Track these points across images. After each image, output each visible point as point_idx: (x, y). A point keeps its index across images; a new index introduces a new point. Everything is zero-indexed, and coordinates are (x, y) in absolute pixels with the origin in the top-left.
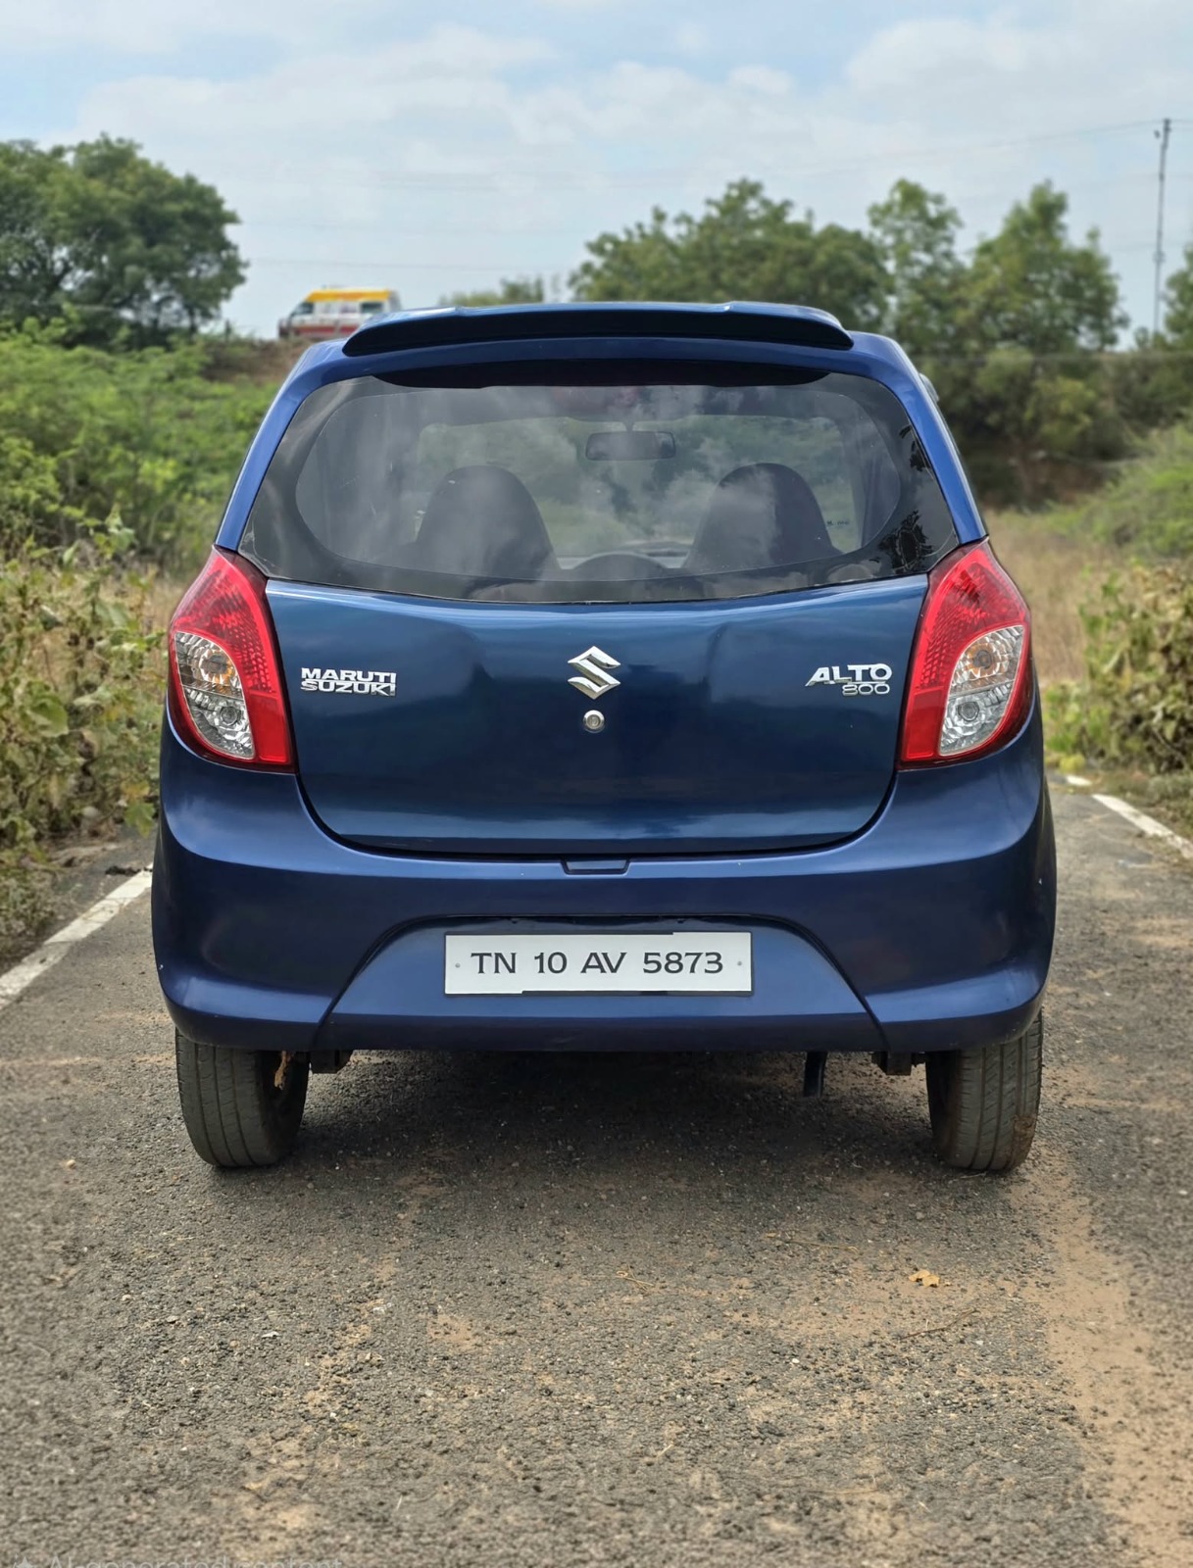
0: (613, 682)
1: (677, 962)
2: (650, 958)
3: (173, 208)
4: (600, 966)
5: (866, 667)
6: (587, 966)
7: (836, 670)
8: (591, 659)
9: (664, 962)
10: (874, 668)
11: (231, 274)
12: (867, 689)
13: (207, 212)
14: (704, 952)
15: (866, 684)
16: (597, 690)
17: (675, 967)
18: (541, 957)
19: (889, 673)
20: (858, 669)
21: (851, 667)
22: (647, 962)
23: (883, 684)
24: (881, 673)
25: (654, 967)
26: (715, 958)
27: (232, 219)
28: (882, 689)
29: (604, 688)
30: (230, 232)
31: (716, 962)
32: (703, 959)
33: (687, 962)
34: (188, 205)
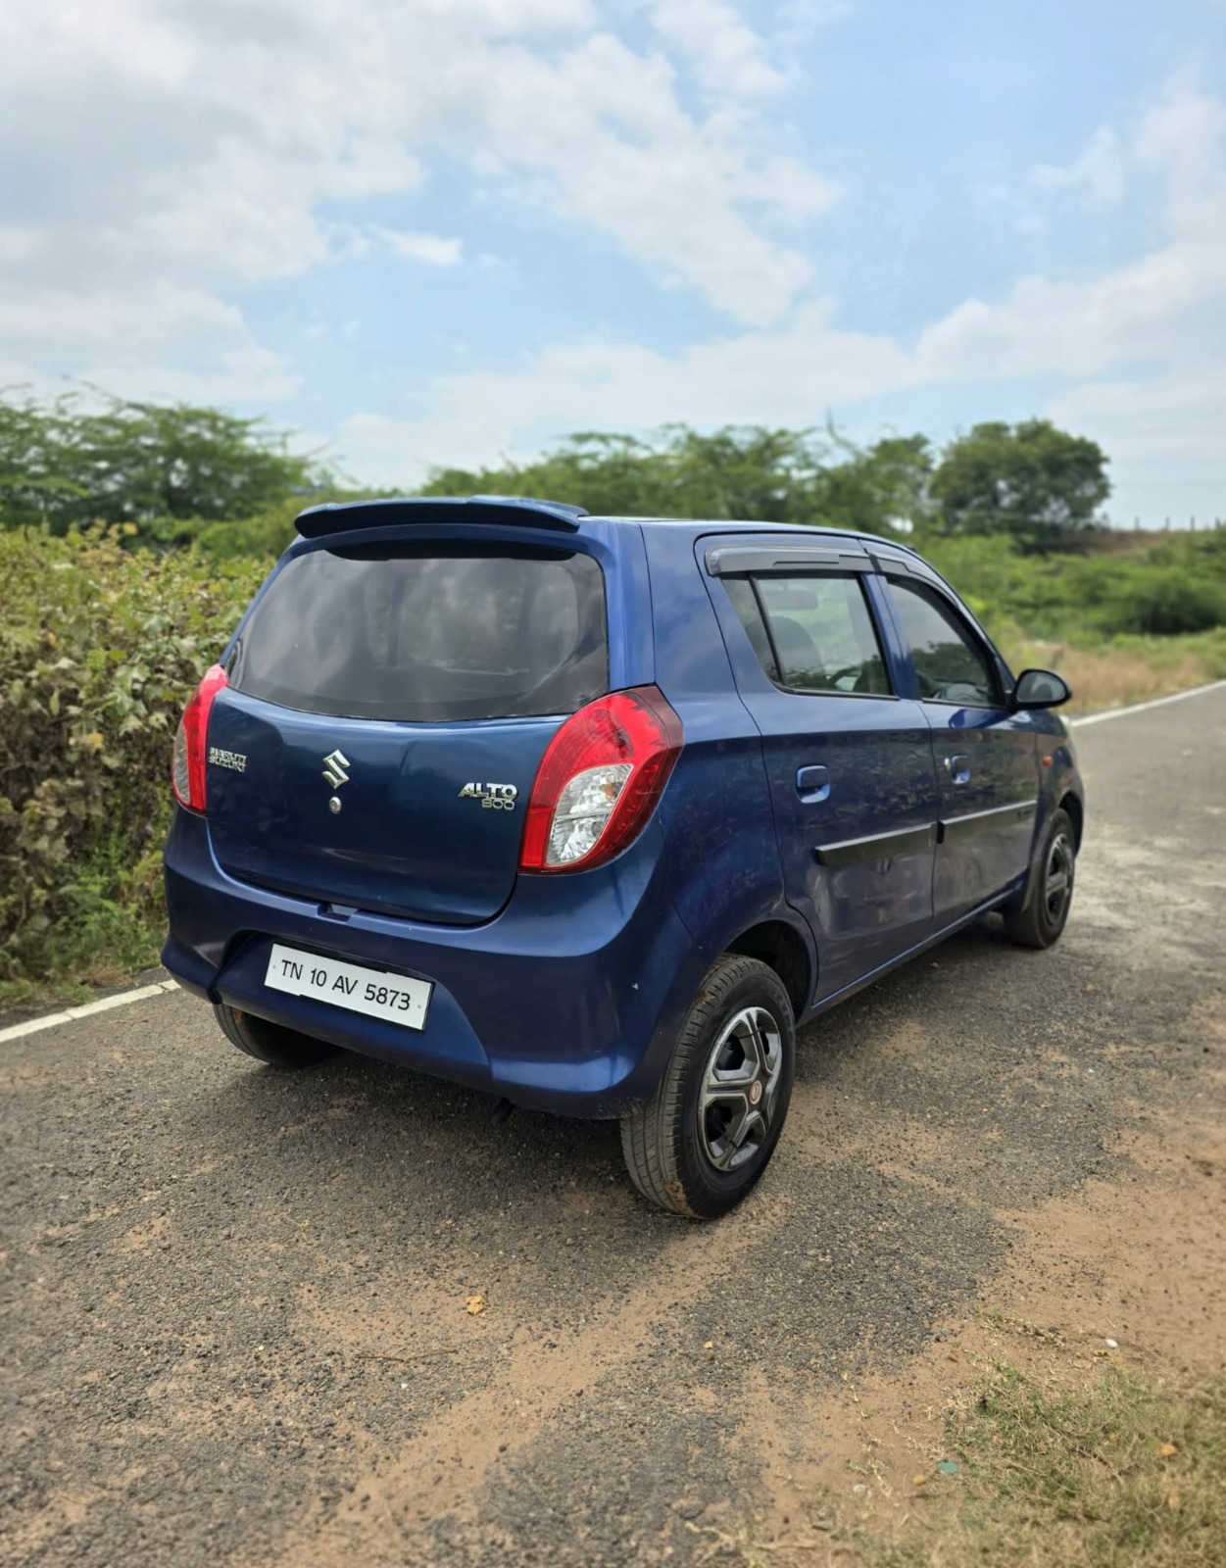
0: (345, 777)
1: (384, 995)
2: (371, 988)
3: (1069, 456)
4: (342, 987)
5: (499, 786)
6: (336, 985)
7: (479, 786)
8: (335, 759)
9: (377, 993)
10: (505, 788)
11: (1103, 491)
12: (498, 804)
13: (1090, 457)
14: (401, 991)
15: (499, 800)
16: (337, 782)
17: (382, 999)
18: (314, 972)
19: (515, 791)
20: (494, 787)
21: (489, 785)
22: (368, 991)
23: (509, 801)
24: (509, 792)
25: (370, 995)
26: (405, 998)
27: (1106, 460)
28: (509, 805)
29: (341, 782)
30: (1105, 468)
31: (406, 1001)
32: (400, 997)
33: (390, 996)
34: (1078, 454)
